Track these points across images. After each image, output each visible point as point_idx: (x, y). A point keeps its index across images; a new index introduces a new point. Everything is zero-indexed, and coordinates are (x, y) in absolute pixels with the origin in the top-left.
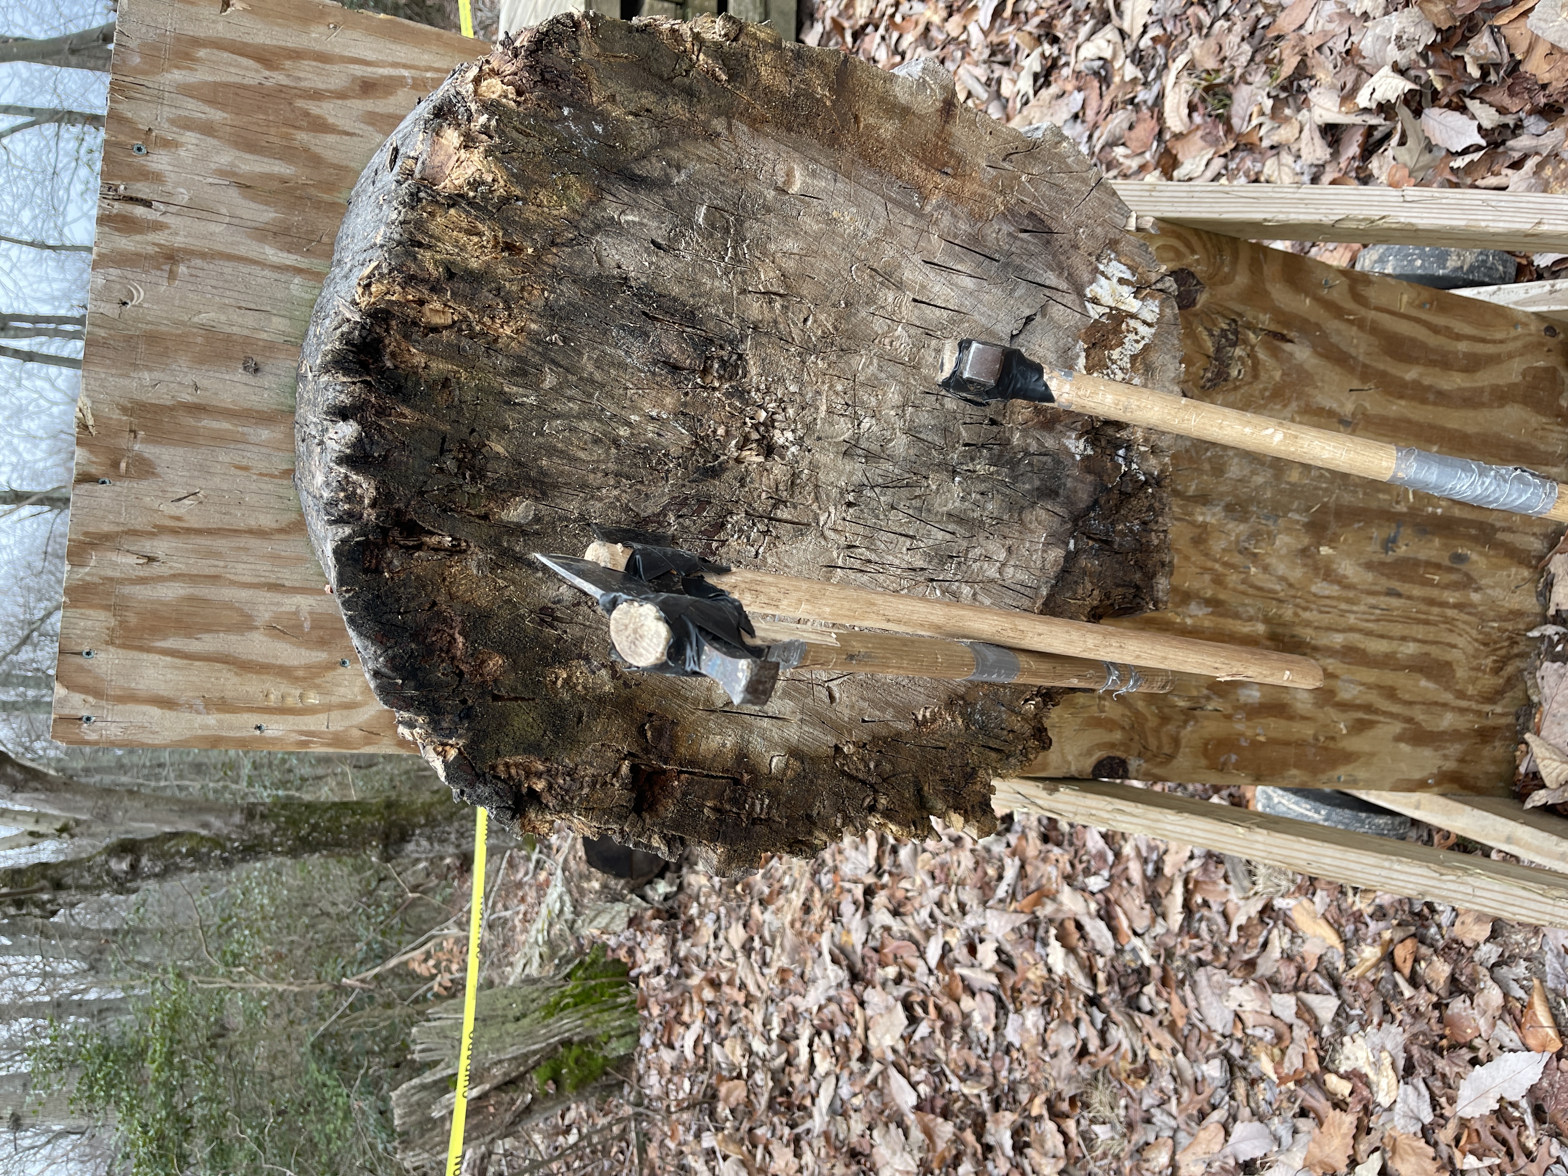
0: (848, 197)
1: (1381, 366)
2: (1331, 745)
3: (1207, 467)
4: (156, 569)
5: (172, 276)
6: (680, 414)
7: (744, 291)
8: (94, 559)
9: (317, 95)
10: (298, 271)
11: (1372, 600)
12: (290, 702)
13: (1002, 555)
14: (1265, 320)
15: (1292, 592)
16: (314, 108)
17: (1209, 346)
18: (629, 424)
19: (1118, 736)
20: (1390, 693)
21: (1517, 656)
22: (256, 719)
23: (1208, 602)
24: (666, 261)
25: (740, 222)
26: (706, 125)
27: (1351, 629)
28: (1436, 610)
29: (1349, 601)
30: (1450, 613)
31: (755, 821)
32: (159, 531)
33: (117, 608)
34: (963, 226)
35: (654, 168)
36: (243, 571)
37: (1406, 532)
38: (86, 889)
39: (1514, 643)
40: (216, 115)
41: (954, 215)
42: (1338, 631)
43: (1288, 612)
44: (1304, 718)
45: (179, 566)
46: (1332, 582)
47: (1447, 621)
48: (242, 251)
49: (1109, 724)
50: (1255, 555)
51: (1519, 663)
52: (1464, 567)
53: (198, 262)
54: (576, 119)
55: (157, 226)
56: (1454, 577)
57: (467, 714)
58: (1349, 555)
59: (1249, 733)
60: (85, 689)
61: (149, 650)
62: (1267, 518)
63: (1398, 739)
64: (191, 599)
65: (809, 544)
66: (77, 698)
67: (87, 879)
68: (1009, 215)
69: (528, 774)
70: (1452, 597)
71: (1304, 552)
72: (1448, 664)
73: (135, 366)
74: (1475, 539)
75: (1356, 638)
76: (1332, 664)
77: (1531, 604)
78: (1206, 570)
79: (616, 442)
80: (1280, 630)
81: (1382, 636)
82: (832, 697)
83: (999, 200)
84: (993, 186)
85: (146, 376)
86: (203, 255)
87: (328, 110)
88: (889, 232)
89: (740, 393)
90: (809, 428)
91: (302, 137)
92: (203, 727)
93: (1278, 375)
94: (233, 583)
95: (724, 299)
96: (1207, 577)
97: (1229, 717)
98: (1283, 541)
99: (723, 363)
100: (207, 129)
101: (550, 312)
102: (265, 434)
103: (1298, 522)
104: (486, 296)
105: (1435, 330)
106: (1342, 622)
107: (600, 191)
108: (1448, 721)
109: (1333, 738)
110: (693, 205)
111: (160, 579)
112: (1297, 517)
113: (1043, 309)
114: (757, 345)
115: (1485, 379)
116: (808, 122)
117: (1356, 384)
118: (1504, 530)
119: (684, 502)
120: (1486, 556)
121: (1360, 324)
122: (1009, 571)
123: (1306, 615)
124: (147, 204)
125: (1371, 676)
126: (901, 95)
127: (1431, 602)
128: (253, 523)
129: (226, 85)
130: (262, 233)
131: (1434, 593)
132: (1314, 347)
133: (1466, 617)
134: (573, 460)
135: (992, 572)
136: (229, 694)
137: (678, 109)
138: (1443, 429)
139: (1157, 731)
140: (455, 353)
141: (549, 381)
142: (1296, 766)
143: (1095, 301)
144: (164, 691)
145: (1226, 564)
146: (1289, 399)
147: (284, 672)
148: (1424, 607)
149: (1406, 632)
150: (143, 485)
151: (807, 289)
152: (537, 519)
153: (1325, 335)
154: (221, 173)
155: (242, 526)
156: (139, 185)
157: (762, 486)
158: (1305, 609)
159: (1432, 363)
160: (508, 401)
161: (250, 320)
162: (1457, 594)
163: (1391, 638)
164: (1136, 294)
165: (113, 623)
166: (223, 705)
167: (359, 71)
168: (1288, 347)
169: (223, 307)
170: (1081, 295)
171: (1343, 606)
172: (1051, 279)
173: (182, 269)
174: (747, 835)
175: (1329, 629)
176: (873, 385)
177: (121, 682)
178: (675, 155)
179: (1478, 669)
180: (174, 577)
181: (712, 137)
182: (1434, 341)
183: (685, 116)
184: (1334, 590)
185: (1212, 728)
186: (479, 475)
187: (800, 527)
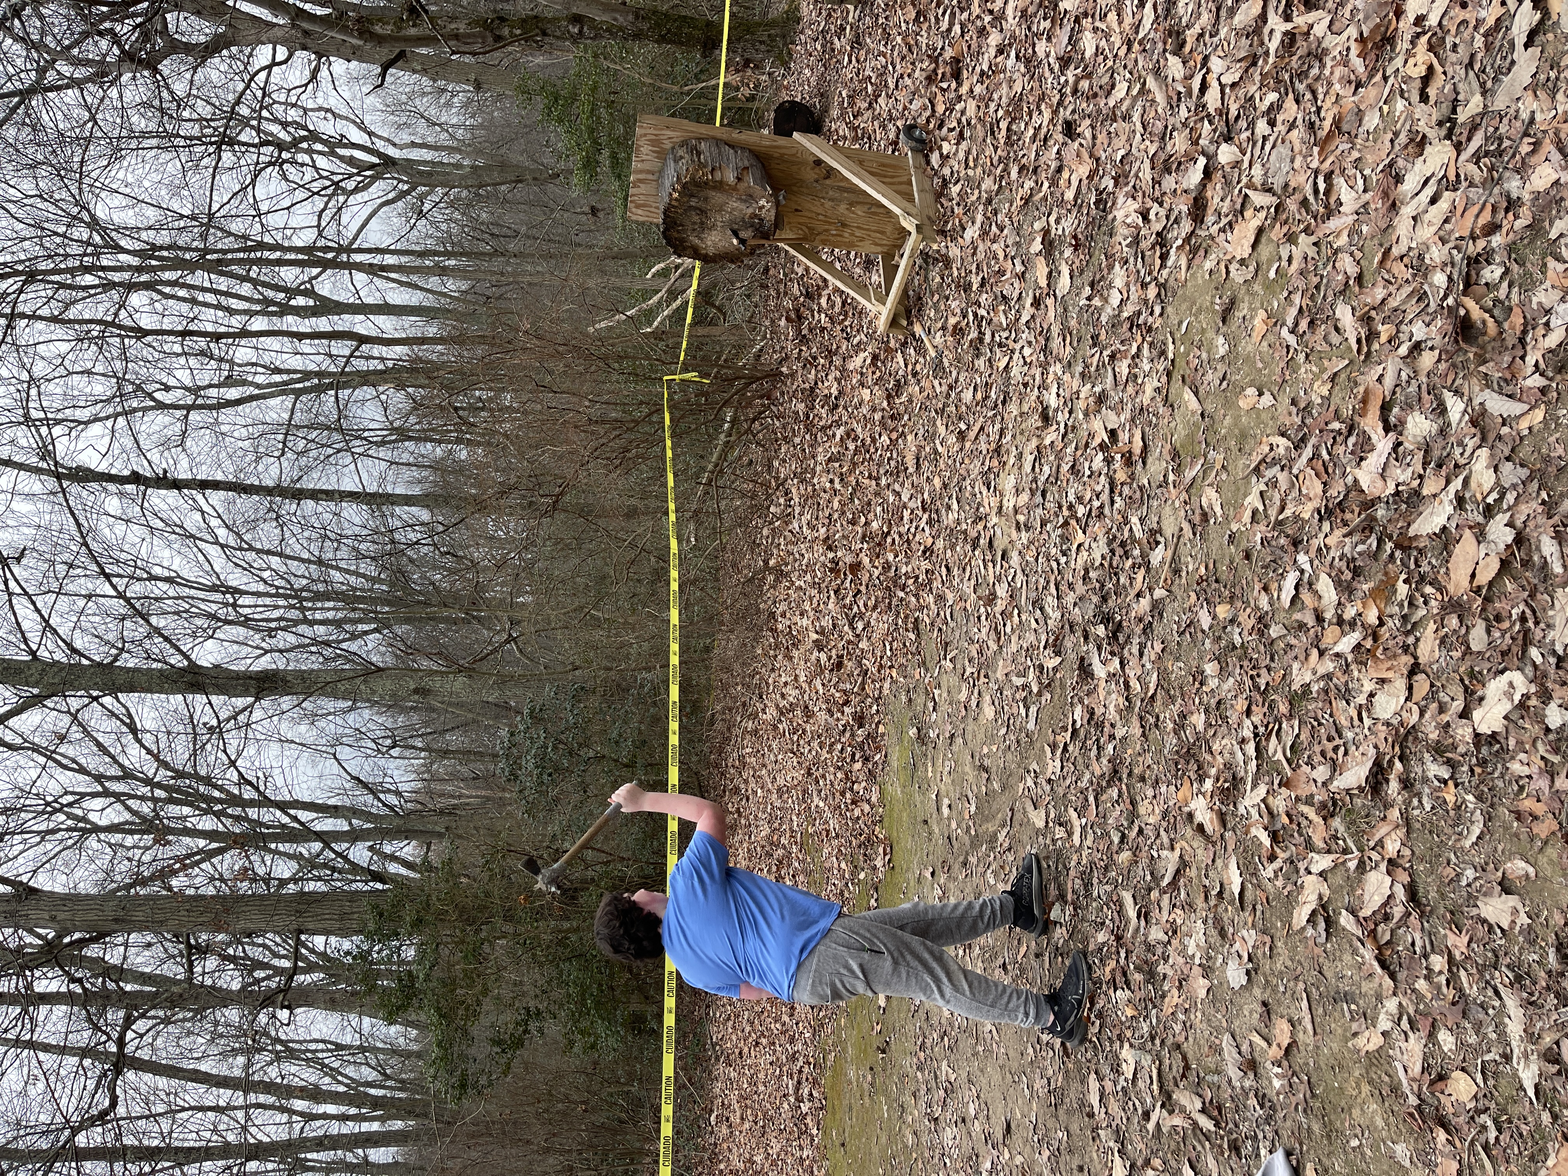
12: (656, 218)
20: (869, 236)
36: (653, 201)
57: (674, 246)
63: (870, 244)
64: (644, 203)
70: (887, 220)
76: (854, 229)
108: (884, 242)
115: (896, 180)
125: (864, 232)
147: (656, 214)
157: (710, 226)
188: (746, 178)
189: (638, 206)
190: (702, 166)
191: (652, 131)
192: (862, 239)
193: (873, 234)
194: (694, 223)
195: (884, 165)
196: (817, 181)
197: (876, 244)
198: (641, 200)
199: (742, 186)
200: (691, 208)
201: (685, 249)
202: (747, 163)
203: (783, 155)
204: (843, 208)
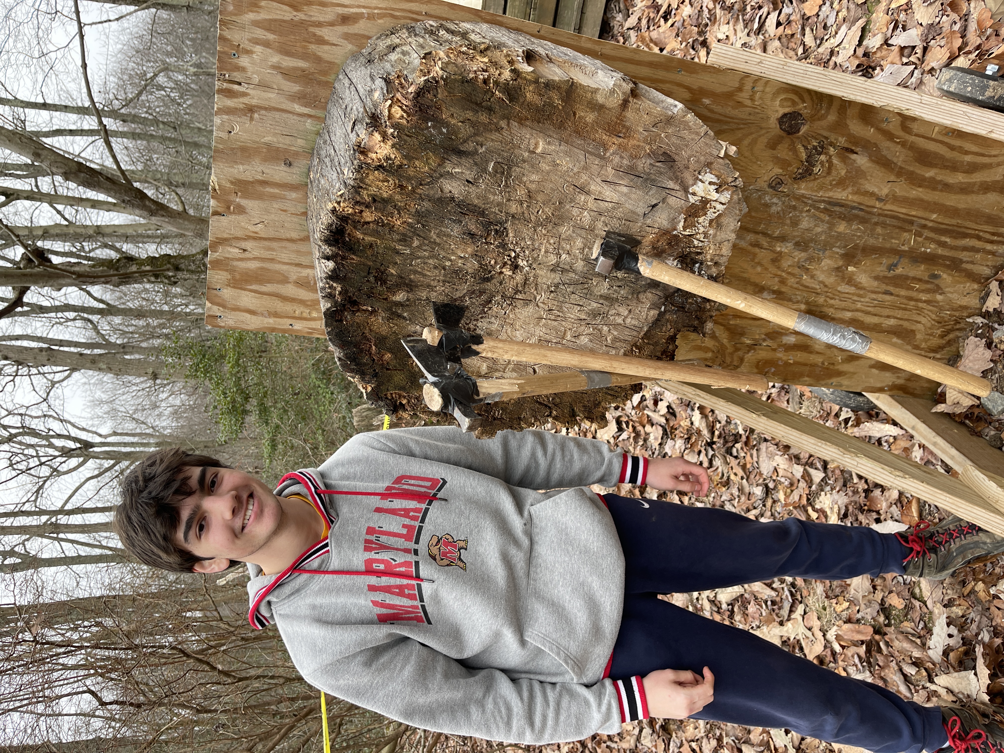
0: (566, 153)
1: (911, 169)
2: (831, 367)
3: (788, 222)
4: (247, 255)
5: (252, 119)
6: (475, 255)
7: (509, 200)
8: (220, 249)
9: (320, 25)
10: (310, 116)
11: (874, 296)
12: (305, 315)
13: (626, 313)
14: (842, 141)
15: (826, 289)
16: (318, 31)
17: (804, 156)
18: (451, 260)
19: (710, 355)
21: (957, 329)
22: (290, 321)
23: (774, 292)
24: (472, 189)
25: (510, 168)
26: (496, 124)
27: (857, 310)
28: (912, 303)
29: (860, 296)
30: (920, 305)
31: (495, 419)
32: (248, 238)
33: (232, 271)
34: (625, 162)
35: (470, 146)
36: (284, 256)
37: (905, 261)
38: (192, 272)
39: (957, 322)
40: (271, 37)
41: (622, 157)
42: (849, 310)
43: (821, 300)
44: (818, 353)
45: (256, 253)
46: (852, 285)
47: (918, 309)
48: (284, 107)
49: (707, 350)
50: (808, 269)
51: (958, 334)
52: (936, 282)
53: (263, 112)
54: (434, 127)
55: (244, 94)
56: (929, 286)
57: (376, 375)
58: (865, 272)
59: (785, 358)
60: (218, 304)
61: (245, 290)
62: (819, 250)
63: (872, 367)
64: (262, 268)
65: (531, 309)
66: (215, 308)
67: (193, 267)
68: (653, 154)
69: (400, 396)
71: (838, 269)
72: (913, 331)
73: (236, 162)
74: (948, 267)
75: (860, 316)
77: (974, 302)
78: (776, 275)
79: (444, 268)
80: (814, 308)
81: (875, 315)
82: (535, 371)
83: (647, 147)
84: (645, 141)
85: (241, 167)
86: (266, 109)
87: (325, 33)
88: (585, 168)
89: (503, 246)
90: (535, 260)
91: (313, 47)
92: (268, 323)
93: (843, 172)
94: (280, 262)
95: (499, 204)
96: (777, 279)
97: (774, 350)
98: (827, 263)
99: (497, 231)
100: (266, 44)
101: (418, 213)
102: (294, 195)
103: (838, 253)
104: (390, 208)
105: (952, 148)
106: (853, 307)
107: (443, 159)
109: (833, 364)
110: (487, 162)
111: (249, 259)
112: (838, 250)
113: (664, 200)
114: (513, 224)
116: (549, 118)
117: (892, 178)
118: (968, 262)
119: (473, 292)
120: (953, 276)
121: (903, 144)
122: (628, 320)
123: (832, 302)
124: (240, 84)
126: (600, 99)
127: (911, 299)
128: (288, 236)
129: (275, 20)
130: (293, 98)
131: (914, 294)
132: (870, 157)
133: (931, 308)
134: (424, 275)
135: (620, 320)
136: (279, 310)
137: (483, 118)
138: (943, 205)
139: (732, 354)
140: (375, 233)
141: (416, 243)
142: (808, 376)
143: (694, 194)
144: (251, 307)
145: (789, 273)
146: (847, 187)
147: (302, 302)
148: (905, 301)
149: (891, 314)
150: (240, 218)
151: (540, 197)
152: (408, 300)
153: (879, 150)
154: (274, 67)
155: (284, 237)
156: (235, 74)
157: (510, 286)
158: (832, 299)
159: (946, 167)
160: (398, 253)
161: (288, 140)
162: (928, 296)
163: (881, 316)
164: (717, 191)
165: (229, 277)
166: (276, 315)
167: (340, 10)
168: (854, 156)
169: (275, 134)
170: (686, 191)
171: (855, 298)
172: (671, 184)
173: (256, 116)
174: (491, 424)
175: (844, 309)
176: (568, 239)
177: (234, 302)
178: (480, 139)
179: (931, 335)
180: (255, 259)
181: (499, 129)
183: (487, 121)
184: (852, 290)
185: (763, 354)
186: (384, 282)
187: (527, 302)
189: (241, 281)
198: (252, 258)
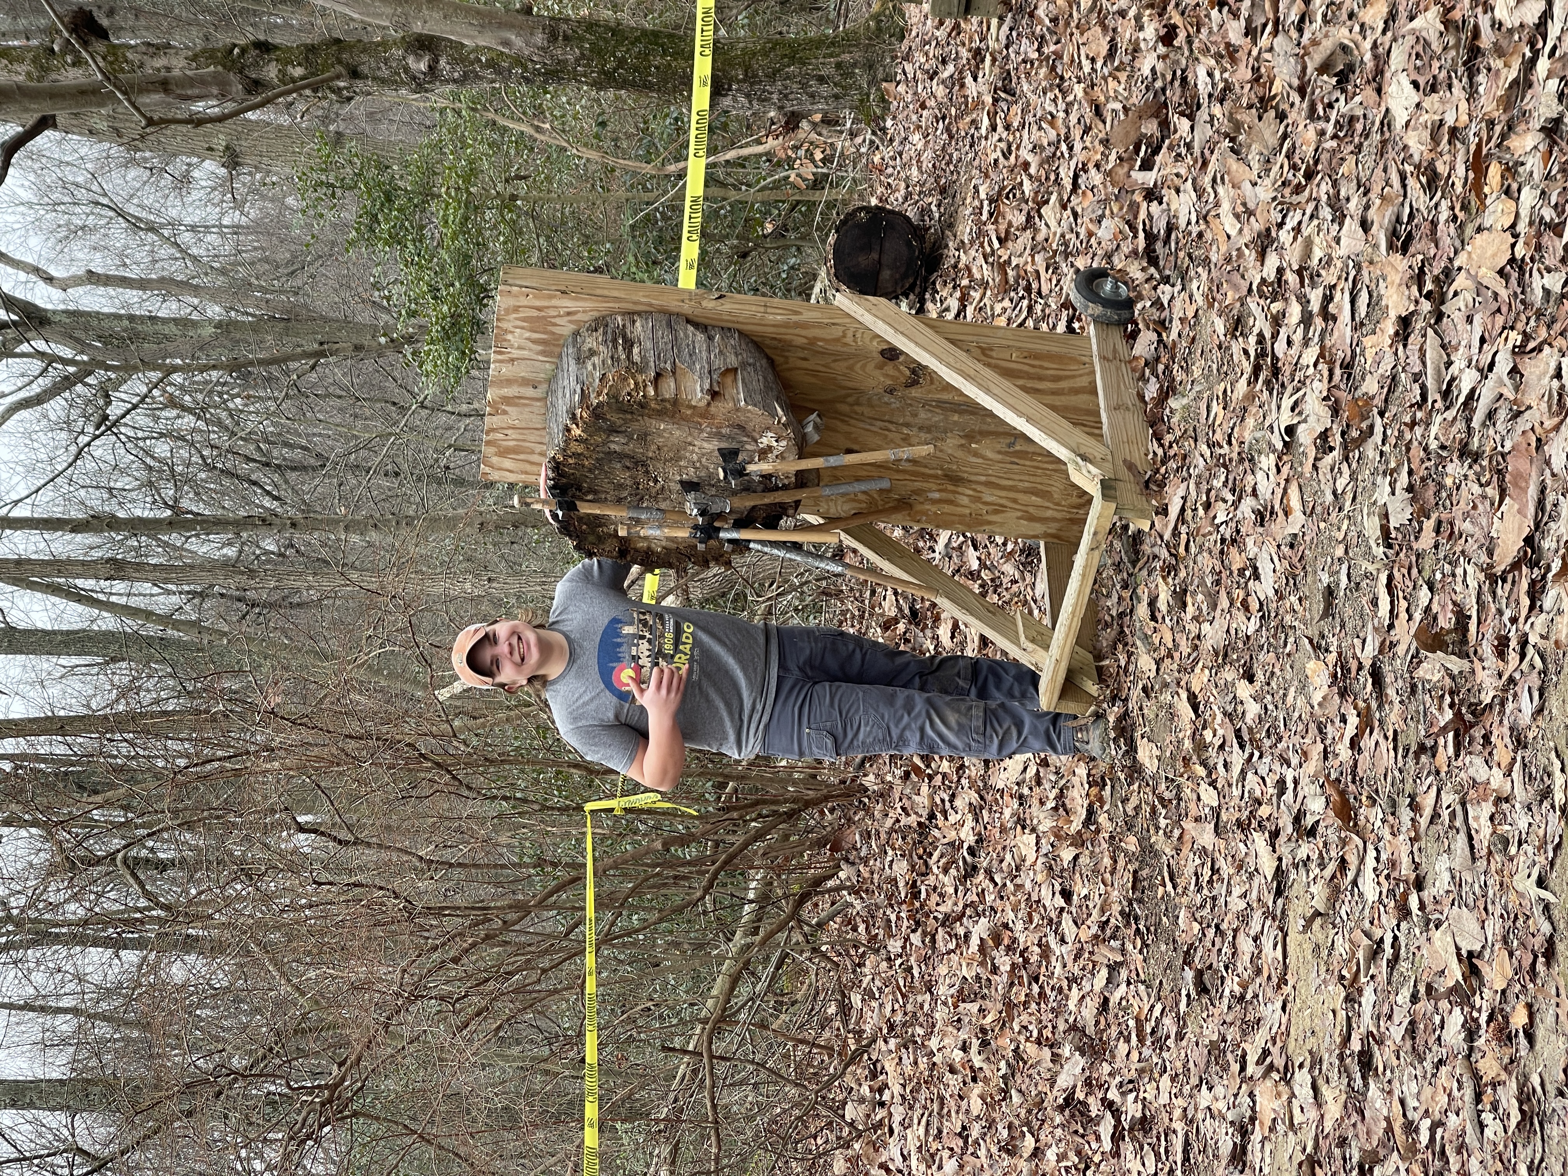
0: (677, 428)
2: (979, 517)
4: (508, 437)
5: (513, 365)
6: (631, 477)
7: (647, 451)
8: (491, 434)
11: (1002, 465)
15: (956, 460)
16: (553, 320)
18: (617, 480)
20: (1015, 501)
24: (626, 447)
25: (646, 437)
26: (636, 419)
27: (991, 475)
28: (1039, 471)
29: (989, 465)
32: (509, 428)
33: (498, 447)
34: (714, 430)
35: (623, 429)
38: (383, 81)
40: (525, 324)
41: (711, 428)
43: (954, 467)
45: (513, 437)
46: (979, 457)
47: (1046, 475)
48: (532, 358)
54: (604, 422)
55: (509, 353)
57: (579, 537)
58: (986, 448)
59: (933, 509)
61: (506, 458)
62: (942, 432)
63: (1019, 518)
64: (516, 445)
67: (385, 73)
68: (730, 426)
69: (591, 549)
70: (1050, 467)
71: (962, 446)
73: (503, 387)
76: (979, 488)
81: (1008, 479)
83: (726, 423)
84: (725, 420)
85: (506, 390)
86: (521, 359)
88: (690, 434)
89: (647, 472)
90: (667, 478)
91: (550, 328)
94: (527, 442)
99: (642, 465)
104: (582, 457)
105: (1033, 366)
106: (984, 472)
107: (609, 435)
108: (1049, 513)
111: (509, 440)
112: (958, 433)
113: (742, 447)
114: (651, 462)
115: (1064, 384)
123: (964, 469)
124: (506, 348)
125: (1003, 493)
127: (1037, 468)
129: (529, 317)
130: (538, 353)
140: (575, 469)
141: (597, 472)
143: (761, 443)
144: (509, 468)
148: (1032, 469)
149: (1021, 478)
150: (505, 417)
151: (666, 449)
154: (527, 339)
155: (531, 427)
156: (504, 343)
158: (964, 466)
160: (587, 477)
161: (534, 375)
163: (1013, 480)
164: (777, 441)
165: (496, 450)
169: (527, 372)
170: (756, 442)
171: (986, 467)
172: (745, 439)
173: (515, 363)
175: (977, 474)
177: (499, 465)
182: (1032, 370)
188: (730, 391)
189: (504, 453)
190: (633, 368)
191: (531, 301)
192: (999, 509)
193: (1021, 497)
194: (621, 486)
195: (1037, 356)
196: (891, 391)
197: (1032, 519)
198: (512, 439)
199: (720, 408)
200: (612, 455)
201: (601, 539)
202: (732, 361)
203: (813, 341)
204: (951, 443)
